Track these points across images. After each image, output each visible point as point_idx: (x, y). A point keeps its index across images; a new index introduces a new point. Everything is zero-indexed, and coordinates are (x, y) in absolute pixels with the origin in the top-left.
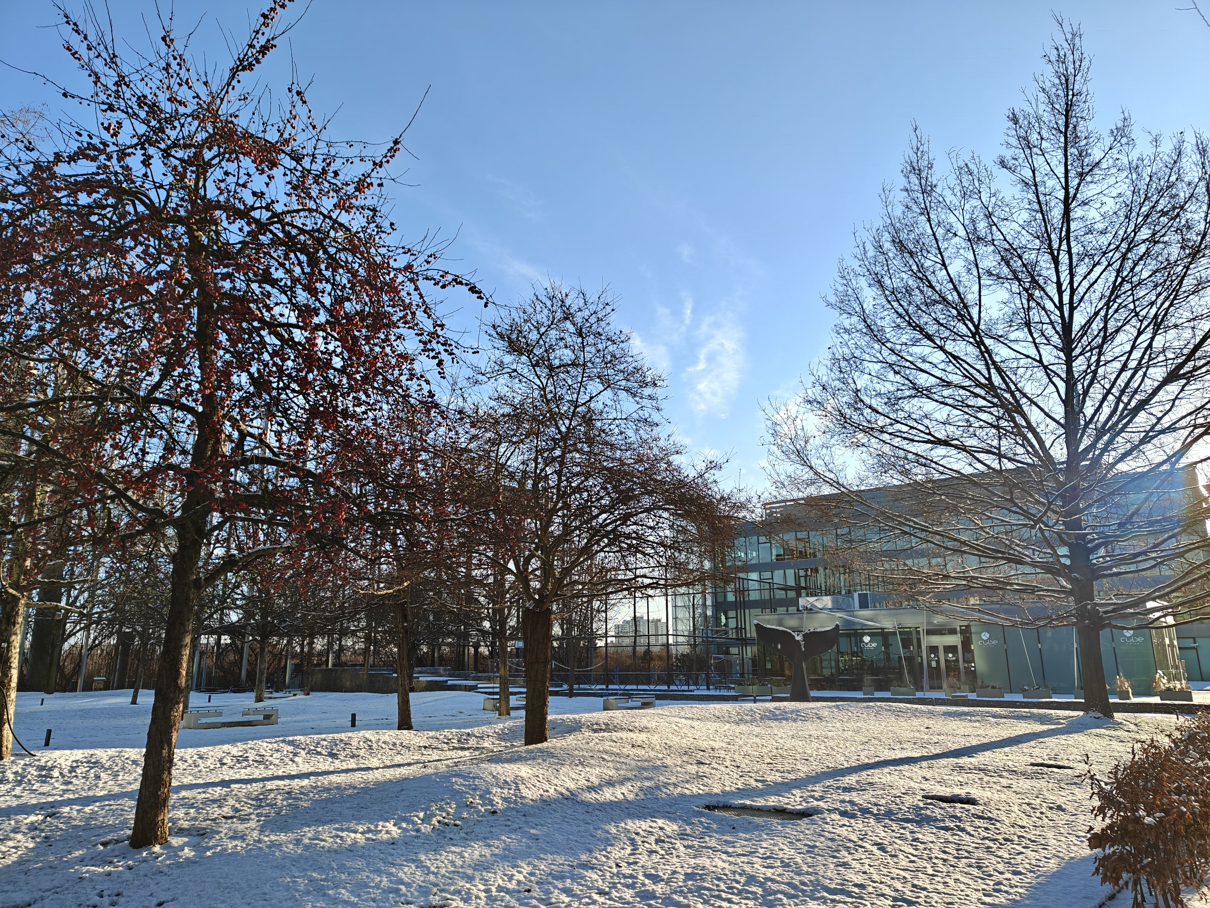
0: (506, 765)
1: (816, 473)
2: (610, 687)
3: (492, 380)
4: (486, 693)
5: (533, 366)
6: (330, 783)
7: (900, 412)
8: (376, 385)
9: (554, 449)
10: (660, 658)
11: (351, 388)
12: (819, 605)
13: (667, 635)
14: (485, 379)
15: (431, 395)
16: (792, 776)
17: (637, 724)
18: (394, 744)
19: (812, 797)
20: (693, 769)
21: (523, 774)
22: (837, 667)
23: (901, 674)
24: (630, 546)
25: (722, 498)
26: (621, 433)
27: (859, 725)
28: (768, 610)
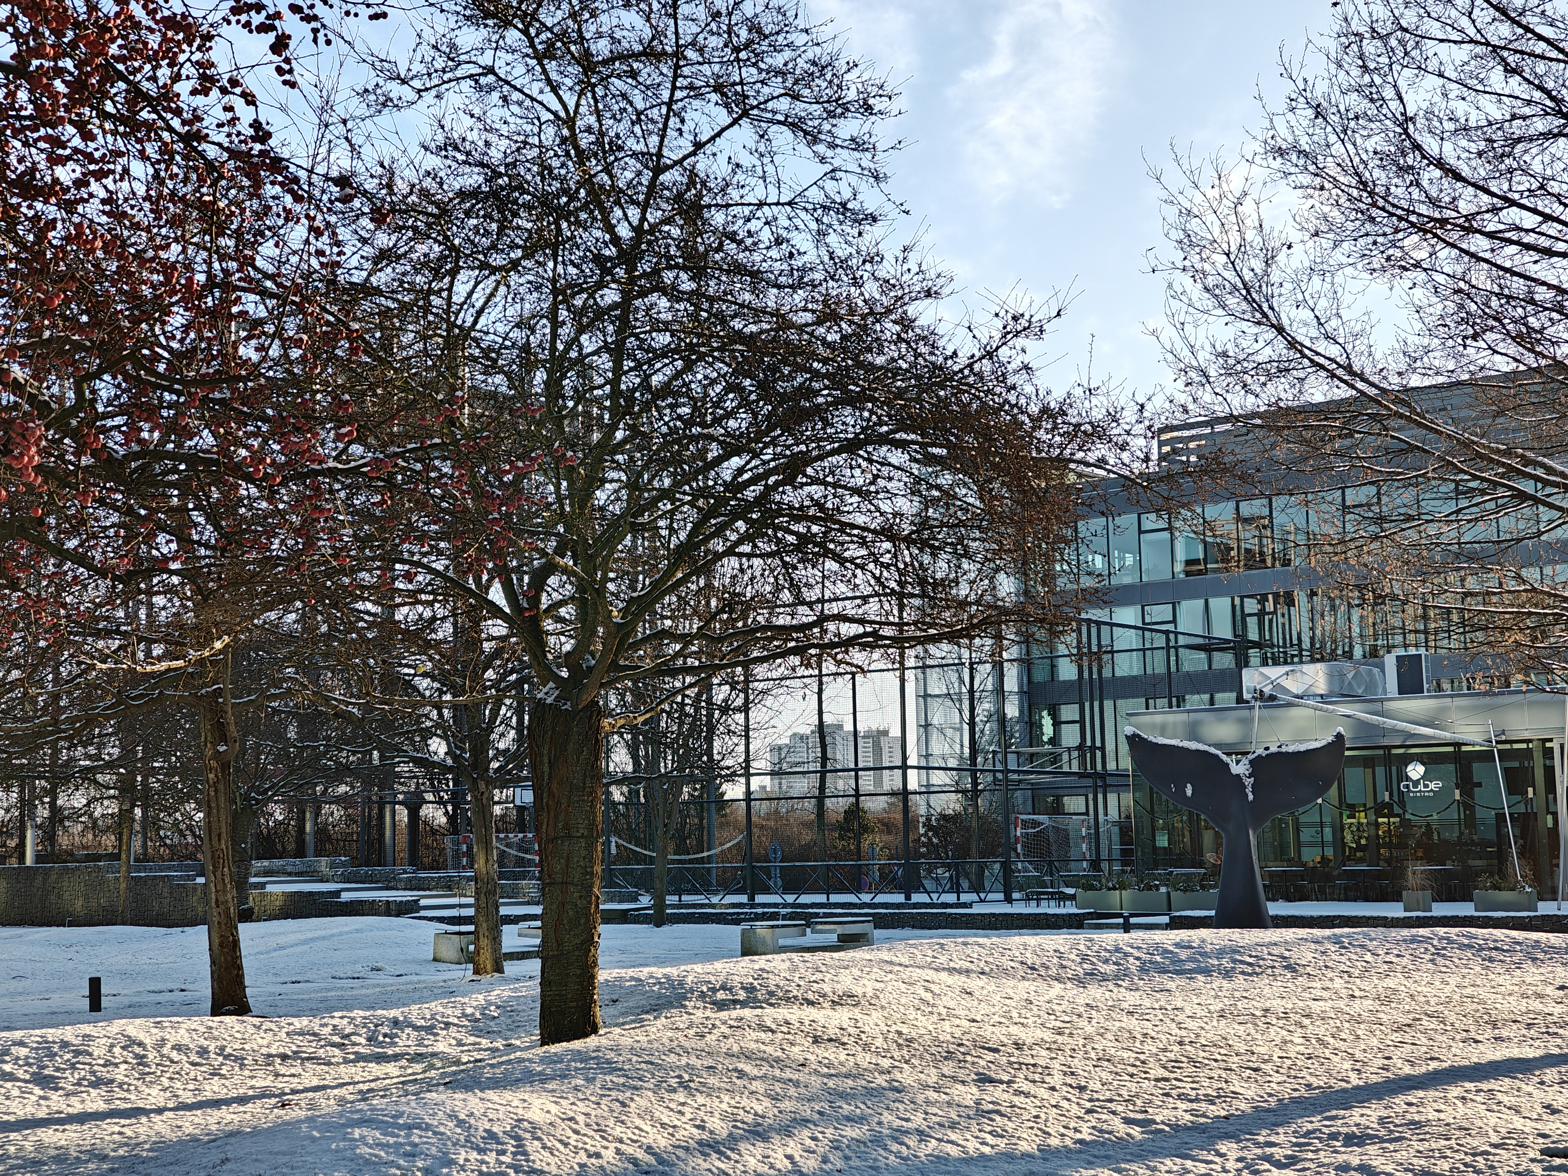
0: (490, 1094)
1: (1293, 344)
2: (760, 899)
3: (429, 97)
4: (441, 920)
5: (540, 58)
6: (40, 1146)
7: (1517, 177)
8: (109, 107)
9: (601, 285)
10: (887, 826)
11: (42, 118)
12: (1294, 685)
13: (904, 767)
14: (408, 93)
15: (261, 133)
16: (1217, 1110)
17: (827, 988)
18: (203, 1052)
19: (1268, 1159)
20: (967, 1094)
21: (536, 1115)
22: (1339, 842)
23: (1502, 856)
24: (804, 539)
25: (1045, 410)
26: (779, 241)
27: (1390, 983)
28: (1162, 702)
